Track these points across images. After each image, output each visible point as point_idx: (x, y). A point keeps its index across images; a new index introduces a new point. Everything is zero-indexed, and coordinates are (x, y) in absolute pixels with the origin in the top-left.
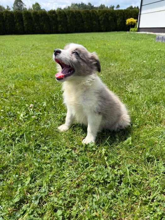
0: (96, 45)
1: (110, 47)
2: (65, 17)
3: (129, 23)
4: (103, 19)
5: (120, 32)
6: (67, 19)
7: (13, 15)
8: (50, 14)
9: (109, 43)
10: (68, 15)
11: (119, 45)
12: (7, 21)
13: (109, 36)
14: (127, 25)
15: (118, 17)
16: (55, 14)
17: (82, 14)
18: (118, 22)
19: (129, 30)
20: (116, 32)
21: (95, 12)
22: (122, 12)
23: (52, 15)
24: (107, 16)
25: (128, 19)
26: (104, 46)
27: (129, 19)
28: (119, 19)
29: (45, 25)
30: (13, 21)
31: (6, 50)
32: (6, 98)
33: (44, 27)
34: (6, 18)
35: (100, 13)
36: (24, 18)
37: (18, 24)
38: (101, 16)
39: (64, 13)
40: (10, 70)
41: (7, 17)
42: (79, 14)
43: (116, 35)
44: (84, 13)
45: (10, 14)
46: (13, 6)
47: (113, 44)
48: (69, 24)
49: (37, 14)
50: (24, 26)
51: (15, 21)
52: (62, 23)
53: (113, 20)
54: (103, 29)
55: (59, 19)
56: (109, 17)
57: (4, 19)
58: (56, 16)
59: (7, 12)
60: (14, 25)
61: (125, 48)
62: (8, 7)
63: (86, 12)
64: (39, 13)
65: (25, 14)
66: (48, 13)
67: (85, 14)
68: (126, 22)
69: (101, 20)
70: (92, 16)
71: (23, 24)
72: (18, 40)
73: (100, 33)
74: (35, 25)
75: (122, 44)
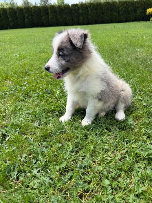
0: (118, 33)
1: (133, 35)
2: (86, 10)
3: (149, 13)
4: (123, 10)
5: (140, 22)
6: (88, 11)
7: (40, 10)
8: (73, 7)
9: (131, 31)
10: (89, 7)
11: (141, 33)
12: (35, 15)
13: (130, 26)
14: (147, 15)
15: (138, 7)
16: (77, 7)
17: (103, 6)
18: (138, 12)
19: (149, 20)
20: (136, 22)
21: (115, 3)
22: (143, 2)
23: (74, 8)
24: (127, 7)
25: (148, 9)
26: (126, 34)
27: (150, 9)
28: (140, 9)
29: (68, 17)
30: (40, 15)
31: (35, 39)
32: (42, 78)
33: (67, 19)
34: (34, 13)
35: (121, 4)
36: (50, 12)
37: (44, 17)
38: (121, 7)
39: (85, 6)
40: (41, 55)
41: (35, 11)
42: (100, 6)
43: (136, 24)
44: (105, 4)
45: (37, 9)
46: (40, 2)
47: (135, 32)
48: (90, 16)
49: (61, 7)
50: (50, 18)
51: (42, 15)
52: (84, 15)
53: (133, 11)
54: (122, 20)
55: (80, 11)
56: (129, 8)
57: (33, 13)
58: (79, 8)
59: (35, 7)
60: (41, 18)
61: (149, 36)
62: (36, 3)
63: (107, 4)
64: (62, 6)
65: (51, 8)
66: (71, 6)
67: (105, 6)
68: (146, 12)
69: (121, 11)
70: (112, 7)
71: (49, 17)
72: (44, 31)
73: (120, 24)
74: (59, 17)
75: (145, 32)
